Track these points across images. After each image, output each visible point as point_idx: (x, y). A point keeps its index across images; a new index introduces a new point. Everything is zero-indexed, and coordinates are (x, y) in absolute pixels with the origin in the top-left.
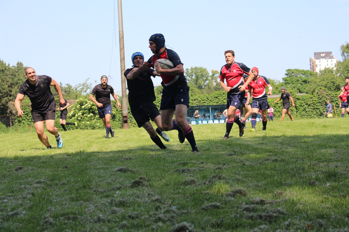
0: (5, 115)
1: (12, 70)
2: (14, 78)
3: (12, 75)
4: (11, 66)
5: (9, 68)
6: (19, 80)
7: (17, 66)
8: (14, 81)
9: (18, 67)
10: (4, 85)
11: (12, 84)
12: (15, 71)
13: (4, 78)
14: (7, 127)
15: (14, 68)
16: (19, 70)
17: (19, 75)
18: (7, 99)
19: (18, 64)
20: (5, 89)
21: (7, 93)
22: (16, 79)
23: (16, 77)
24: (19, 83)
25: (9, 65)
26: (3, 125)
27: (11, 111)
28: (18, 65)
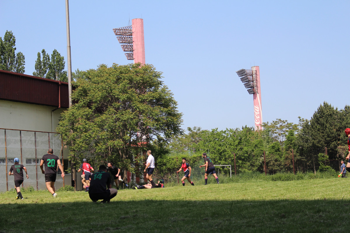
0: (334, 159)
1: (340, 114)
2: (342, 122)
3: (340, 119)
4: (339, 110)
5: (337, 112)
6: (347, 124)
7: (344, 110)
8: (342, 125)
9: (346, 110)
10: (333, 129)
11: (340, 128)
12: (343, 115)
13: (333, 123)
14: (336, 171)
15: (342, 112)
16: (348, 113)
17: (347, 119)
18: (335, 143)
19: (346, 107)
20: (333, 133)
21: (336, 137)
22: (344, 123)
23: (344, 121)
24: (348, 127)
25: (337, 109)
26: (333, 170)
27: (341, 155)
28: (346, 109)
